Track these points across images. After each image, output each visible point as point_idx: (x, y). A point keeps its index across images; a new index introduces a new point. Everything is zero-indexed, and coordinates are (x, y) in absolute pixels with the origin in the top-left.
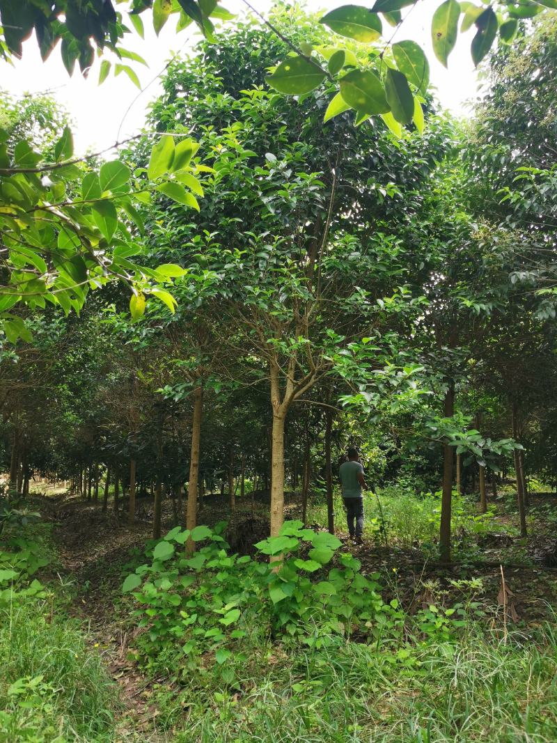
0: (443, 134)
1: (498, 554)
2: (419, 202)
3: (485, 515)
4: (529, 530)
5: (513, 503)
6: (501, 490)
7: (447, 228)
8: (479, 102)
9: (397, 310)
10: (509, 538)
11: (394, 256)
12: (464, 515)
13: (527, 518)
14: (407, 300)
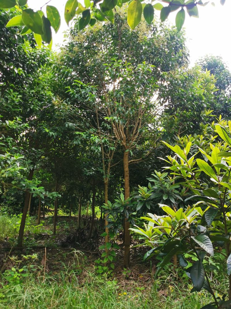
0: (46, 54)
1: (43, 243)
2: (31, 81)
3: (39, 225)
4: (56, 232)
5: (51, 220)
6: (46, 214)
7: (42, 96)
8: (62, 47)
9: (14, 127)
10: (48, 235)
11: (16, 102)
12: (30, 225)
13: (56, 227)
14: (19, 124)
